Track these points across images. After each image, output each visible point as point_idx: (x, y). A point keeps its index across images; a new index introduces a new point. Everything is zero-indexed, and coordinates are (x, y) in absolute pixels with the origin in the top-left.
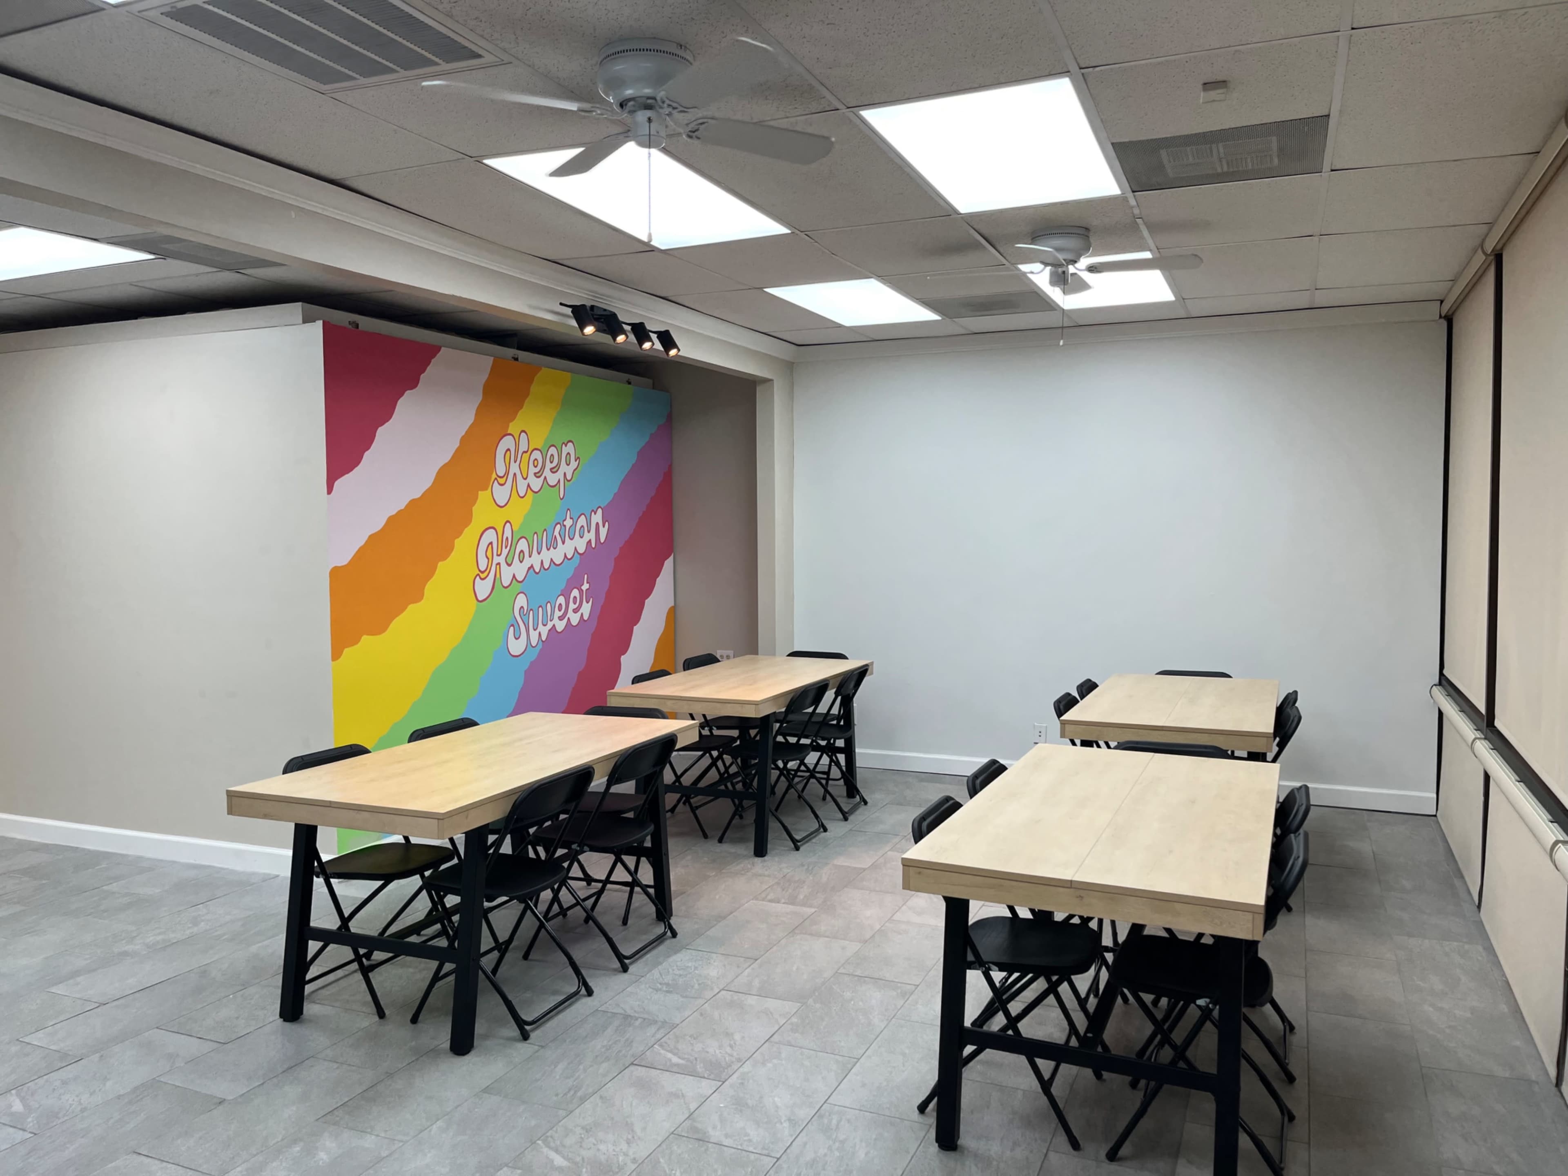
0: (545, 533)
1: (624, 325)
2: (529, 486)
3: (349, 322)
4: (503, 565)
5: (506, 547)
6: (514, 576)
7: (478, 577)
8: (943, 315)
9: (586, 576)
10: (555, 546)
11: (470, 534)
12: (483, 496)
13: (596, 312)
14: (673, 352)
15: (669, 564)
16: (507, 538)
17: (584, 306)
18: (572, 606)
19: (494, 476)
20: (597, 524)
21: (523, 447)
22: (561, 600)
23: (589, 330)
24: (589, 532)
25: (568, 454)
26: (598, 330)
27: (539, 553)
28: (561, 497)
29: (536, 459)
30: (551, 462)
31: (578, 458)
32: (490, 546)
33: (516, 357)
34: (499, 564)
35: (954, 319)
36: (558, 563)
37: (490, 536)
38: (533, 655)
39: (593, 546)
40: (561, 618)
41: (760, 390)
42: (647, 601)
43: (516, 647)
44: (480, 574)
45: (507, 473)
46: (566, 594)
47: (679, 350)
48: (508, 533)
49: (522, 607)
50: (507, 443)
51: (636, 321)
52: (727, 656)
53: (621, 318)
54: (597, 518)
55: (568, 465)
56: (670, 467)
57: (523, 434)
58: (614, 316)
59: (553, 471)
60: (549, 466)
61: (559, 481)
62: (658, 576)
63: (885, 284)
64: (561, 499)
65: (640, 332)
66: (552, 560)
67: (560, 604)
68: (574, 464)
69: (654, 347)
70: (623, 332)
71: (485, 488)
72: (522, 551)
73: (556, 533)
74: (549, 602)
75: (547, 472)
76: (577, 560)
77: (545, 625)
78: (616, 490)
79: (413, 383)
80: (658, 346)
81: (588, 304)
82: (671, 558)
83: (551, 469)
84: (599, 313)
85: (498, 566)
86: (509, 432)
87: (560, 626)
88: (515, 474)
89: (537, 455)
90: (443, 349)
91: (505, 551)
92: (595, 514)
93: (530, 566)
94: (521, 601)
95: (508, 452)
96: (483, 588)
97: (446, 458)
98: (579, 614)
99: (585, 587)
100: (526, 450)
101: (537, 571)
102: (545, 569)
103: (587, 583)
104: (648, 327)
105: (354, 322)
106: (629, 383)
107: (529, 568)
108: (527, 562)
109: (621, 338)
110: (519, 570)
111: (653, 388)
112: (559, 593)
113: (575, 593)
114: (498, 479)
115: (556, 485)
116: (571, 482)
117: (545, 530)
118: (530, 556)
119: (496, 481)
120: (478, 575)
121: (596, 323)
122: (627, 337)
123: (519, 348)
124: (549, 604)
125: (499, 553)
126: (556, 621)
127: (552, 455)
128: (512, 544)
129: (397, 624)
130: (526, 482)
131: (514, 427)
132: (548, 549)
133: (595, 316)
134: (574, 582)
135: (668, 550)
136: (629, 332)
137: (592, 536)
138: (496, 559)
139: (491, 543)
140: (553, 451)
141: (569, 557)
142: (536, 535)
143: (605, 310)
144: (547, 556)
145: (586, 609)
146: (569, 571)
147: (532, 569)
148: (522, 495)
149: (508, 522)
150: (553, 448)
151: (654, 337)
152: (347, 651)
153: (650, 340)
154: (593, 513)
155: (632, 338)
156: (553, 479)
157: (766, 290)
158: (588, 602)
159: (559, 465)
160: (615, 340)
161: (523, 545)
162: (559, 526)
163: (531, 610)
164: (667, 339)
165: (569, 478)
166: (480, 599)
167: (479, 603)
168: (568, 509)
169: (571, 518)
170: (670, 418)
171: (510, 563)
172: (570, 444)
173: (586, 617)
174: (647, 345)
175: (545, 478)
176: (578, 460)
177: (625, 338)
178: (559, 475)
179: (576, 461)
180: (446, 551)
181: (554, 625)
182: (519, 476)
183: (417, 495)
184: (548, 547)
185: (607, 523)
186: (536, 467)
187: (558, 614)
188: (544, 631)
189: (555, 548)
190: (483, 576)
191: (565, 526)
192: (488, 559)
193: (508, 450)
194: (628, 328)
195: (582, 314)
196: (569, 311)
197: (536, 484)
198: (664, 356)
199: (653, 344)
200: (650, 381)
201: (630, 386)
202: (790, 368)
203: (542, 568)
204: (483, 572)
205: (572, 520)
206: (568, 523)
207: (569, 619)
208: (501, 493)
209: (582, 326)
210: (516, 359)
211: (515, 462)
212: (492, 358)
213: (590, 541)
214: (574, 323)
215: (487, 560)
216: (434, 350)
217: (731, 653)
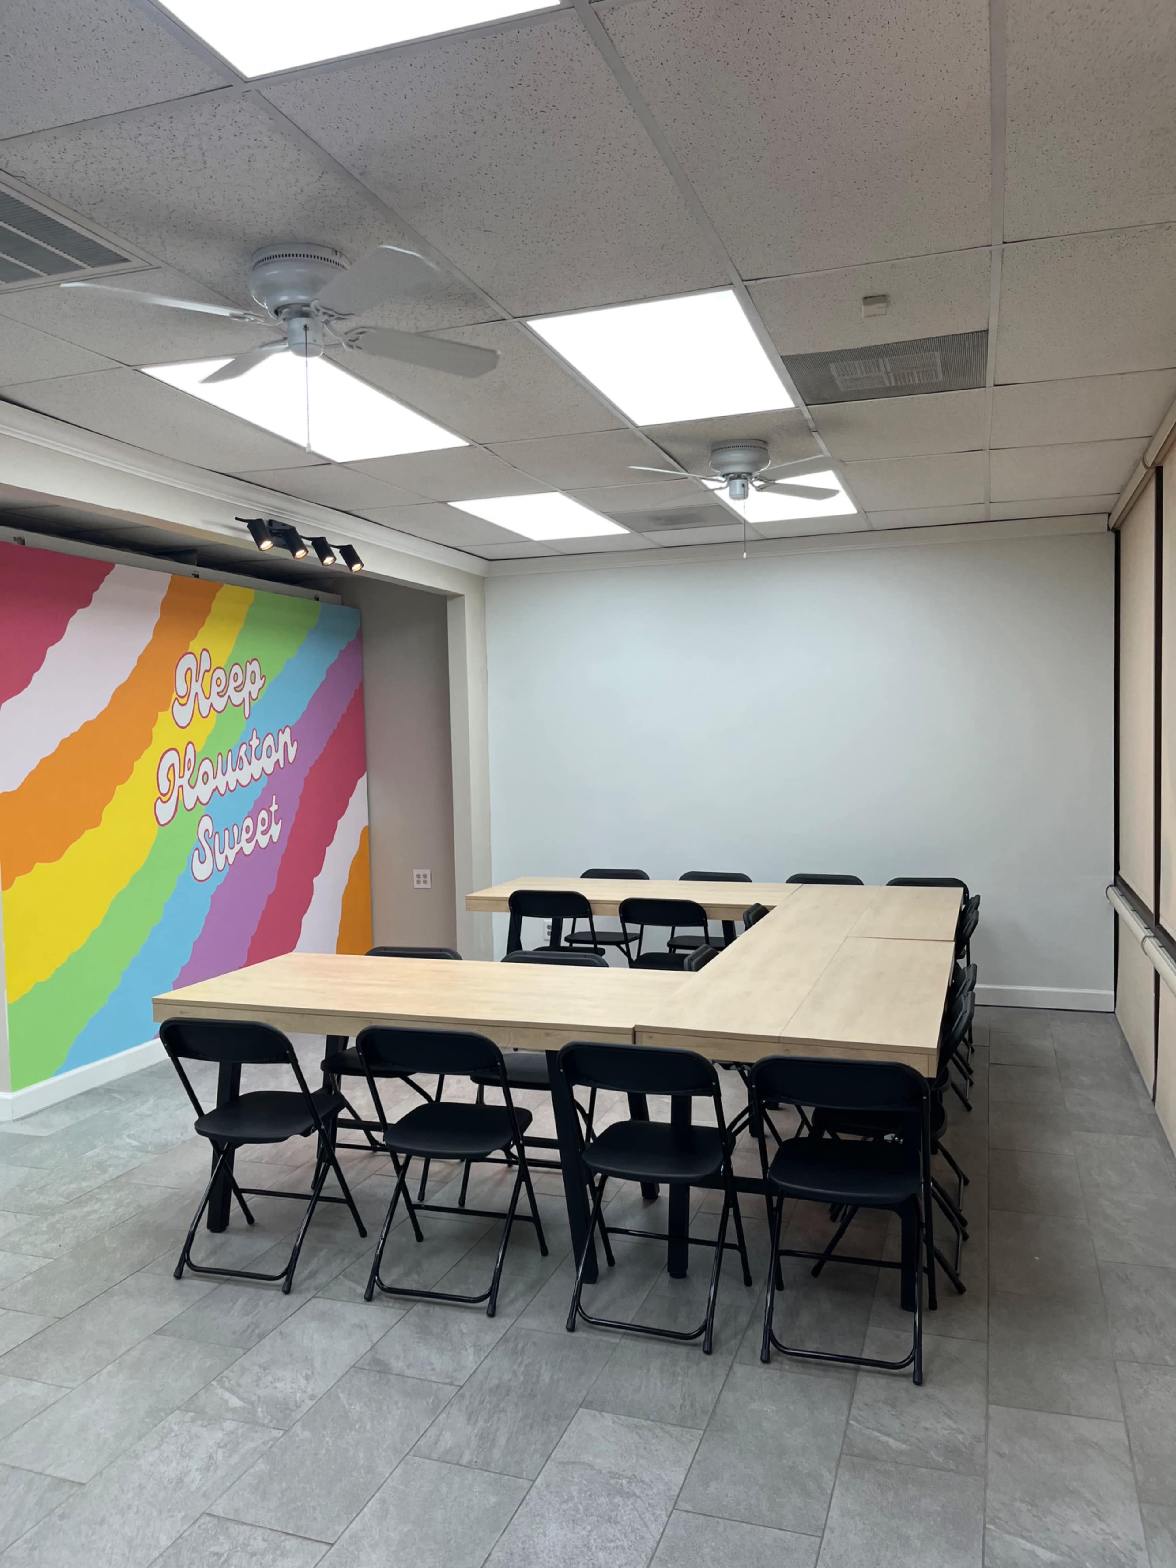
0: (230, 753)
1: (304, 540)
2: (212, 705)
3: (15, 538)
4: (186, 787)
5: (189, 769)
6: (198, 799)
7: (159, 800)
8: (633, 529)
9: (274, 797)
10: (241, 767)
11: (149, 757)
12: (164, 717)
13: (274, 526)
14: (356, 567)
15: (362, 783)
16: (190, 760)
17: (260, 520)
18: (260, 828)
19: (174, 696)
20: (286, 743)
21: (205, 666)
22: (249, 822)
23: (266, 545)
24: (277, 752)
25: (253, 672)
26: (276, 544)
27: (224, 775)
28: (247, 716)
29: (219, 678)
30: (236, 681)
31: (264, 676)
32: (172, 768)
33: (196, 573)
34: (181, 786)
35: (645, 534)
36: (244, 784)
37: (172, 758)
38: (220, 879)
39: (282, 766)
40: (249, 841)
41: (450, 605)
42: (340, 822)
43: (202, 871)
44: (162, 797)
45: (188, 692)
46: (253, 815)
47: (363, 565)
48: (190, 755)
49: (207, 830)
50: (188, 661)
51: (318, 535)
52: (424, 875)
53: (300, 532)
54: (286, 737)
55: (253, 683)
56: (362, 685)
57: (205, 653)
58: (293, 530)
59: (237, 689)
60: (233, 685)
61: (244, 700)
62: (351, 795)
63: (570, 497)
64: (247, 719)
65: (322, 547)
66: (237, 781)
67: (248, 827)
68: (259, 683)
69: (336, 562)
70: (303, 547)
71: (165, 709)
72: (206, 773)
73: (242, 754)
74: (235, 824)
75: (231, 692)
76: (265, 780)
77: (231, 848)
78: (304, 709)
79: (86, 602)
80: (341, 560)
81: (265, 519)
82: (365, 777)
83: (235, 688)
84: (278, 528)
85: (181, 789)
86: (189, 651)
87: (248, 849)
88: (197, 694)
89: (220, 673)
90: (117, 565)
91: (188, 774)
92: (283, 733)
93: (214, 787)
94: (206, 823)
95: (189, 671)
96: (165, 812)
97: (123, 677)
98: (268, 836)
99: (274, 807)
100: (208, 669)
101: (222, 793)
102: (231, 791)
103: (276, 804)
104: (330, 541)
105: (20, 538)
106: (318, 599)
107: (214, 791)
108: (212, 783)
109: (300, 554)
110: (204, 792)
111: (343, 604)
112: (246, 816)
113: (263, 814)
114: (179, 698)
115: (241, 704)
116: (257, 700)
117: (230, 750)
118: (214, 778)
119: (176, 701)
120: (159, 798)
121: (275, 538)
122: (307, 552)
123: (198, 565)
124: (235, 826)
125: (181, 775)
126: (243, 844)
127: (236, 673)
128: (195, 766)
129: (73, 849)
130: (209, 702)
131: (195, 646)
132: (234, 770)
133: (273, 531)
134: (262, 804)
135: (361, 768)
136: (309, 546)
137: (280, 756)
138: (179, 782)
139: (173, 765)
140: (237, 669)
141: (256, 777)
142: (220, 756)
143: (284, 525)
144: (232, 777)
145: (275, 831)
146: (256, 791)
147: (217, 791)
148: (204, 715)
149: (190, 743)
150: (237, 667)
151: (336, 552)
152: (18, 880)
153: (331, 554)
154: (281, 732)
155: (313, 553)
156: (237, 698)
157: (449, 503)
158: (277, 824)
159: (243, 683)
160: (294, 555)
161: (206, 766)
162: (244, 747)
163: (217, 832)
164: (349, 554)
165: (254, 697)
166: (162, 823)
167: (160, 827)
168: (254, 729)
169: (257, 738)
170: (360, 635)
171: (193, 785)
172: (255, 662)
173: (275, 840)
174: (328, 560)
175: (229, 697)
176: (264, 679)
177: (305, 553)
178: (244, 694)
179: (261, 679)
180: (124, 774)
181: (241, 848)
182: (201, 695)
183: (93, 716)
184: (234, 768)
185: (296, 743)
186: (219, 686)
187: (245, 836)
188: (231, 855)
189: (241, 769)
190: (164, 799)
191: (251, 746)
192: (170, 781)
193: (189, 669)
194: (309, 543)
195: (258, 529)
196: (245, 526)
197: (220, 703)
198: (347, 570)
199: (335, 559)
200: (340, 597)
201: (317, 602)
202: (482, 583)
203: (227, 790)
204: (164, 795)
205: (258, 740)
206: (255, 743)
207: (257, 841)
208: (183, 714)
209: (259, 541)
210: (197, 576)
211: (197, 681)
212: (171, 575)
213: (278, 761)
214: (251, 538)
215: (169, 783)
216: (108, 567)
217: (428, 872)
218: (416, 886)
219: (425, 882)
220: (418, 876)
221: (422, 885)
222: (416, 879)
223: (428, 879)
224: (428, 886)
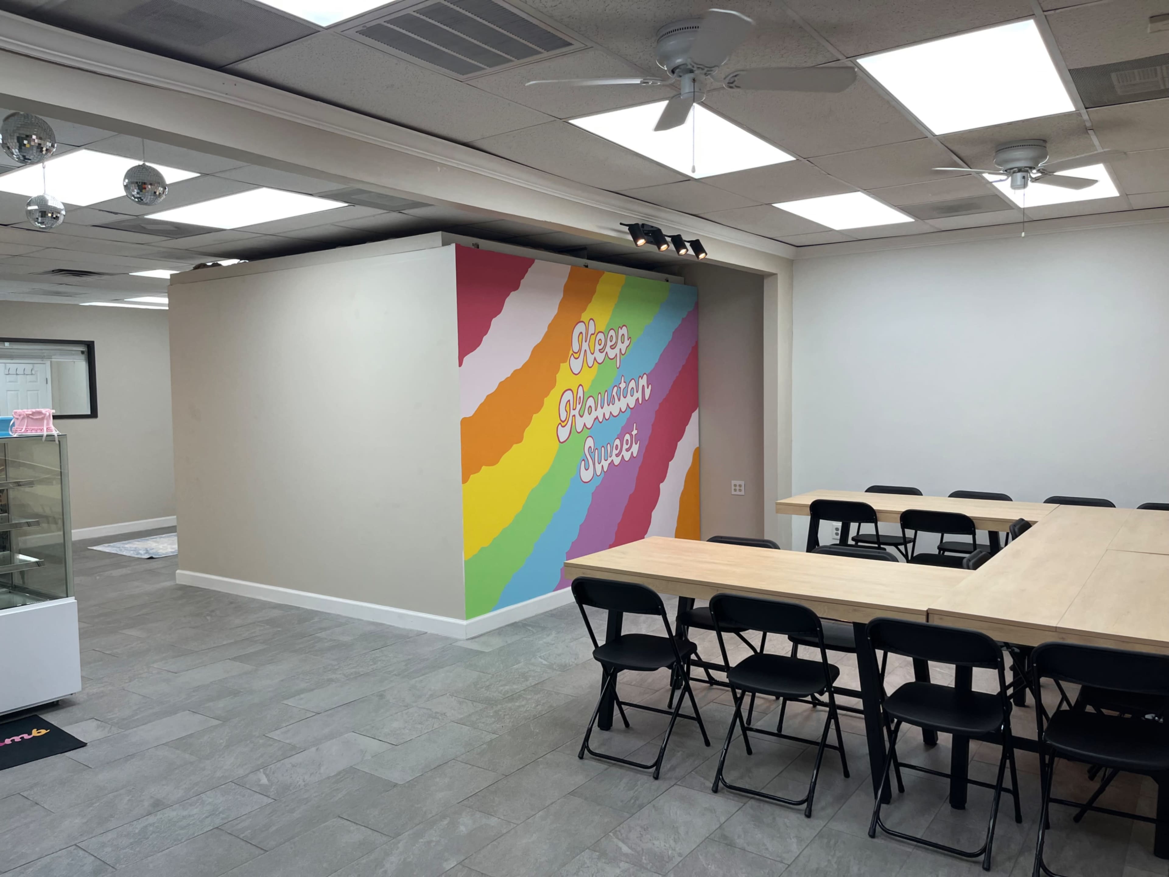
0: (606, 393)
1: (666, 238)
2: (595, 359)
3: (473, 244)
4: (577, 416)
5: (579, 404)
6: (585, 425)
7: (560, 425)
8: (917, 217)
9: (635, 424)
10: (613, 403)
11: (555, 394)
12: (564, 366)
13: (645, 228)
14: (702, 256)
15: (695, 415)
16: (580, 397)
17: (637, 224)
18: (625, 447)
19: (571, 352)
20: (643, 386)
21: (591, 330)
22: (618, 442)
23: (641, 242)
24: (637, 392)
25: (623, 335)
26: (647, 242)
27: (602, 408)
28: (618, 367)
29: (600, 339)
30: (611, 341)
31: (630, 338)
32: (568, 403)
33: (586, 264)
34: (574, 416)
35: (926, 221)
36: (615, 414)
37: (568, 396)
38: (598, 482)
39: (640, 402)
40: (617, 455)
41: (767, 283)
42: (679, 443)
43: (586, 475)
44: (562, 423)
45: (580, 350)
46: (621, 437)
47: (706, 254)
48: (580, 394)
49: (590, 447)
50: (580, 328)
51: (675, 233)
52: (739, 485)
53: (664, 232)
54: (643, 382)
55: (623, 343)
56: (697, 343)
57: (591, 321)
58: (659, 231)
59: (612, 347)
60: (609, 344)
61: (616, 355)
62: (687, 425)
63: (869, 195)
64: (618, 368)
65: (678, 242)
66: (611, 413)
67: (617, 445)
68: (627, 342)
69: (688, 253)
70: (666, 243)
71: (565, 362)
72: (590, 407)
73: (614, 393)
74: (609, 443)
75: (608, 349)
76: (628, 413)
77: (606, 460)
78: (657, 361)
79: (516, 287)
80: (691, 252)
81: (640, 223)
82: (697, 411)
83: (611, 346)
84: (648, 229)
85: (574, 417)
86: (581, 320)
87: (617, 461)
88: (585, 351)
89: (601, 336)
90: (536, 261)
91: (579, 407)
92: (642, 379)
93: (595, 417)
94: (590, 442)
95: (581, 335)
96: (564, 433)
97: (538, 339)
98: (630, 452)
99: (635, 432)
100: (593, 333)
101: (601, 421)
102: (606, 420)
103: (636, 429)
104: (684, 238)
105: (476, 244)
106: (667, 281)
107: (595, 419)
108: (594, 414)
109: (664, 247)
110: (588, 420)
111: (685, 284)
112: (616, 437)
113: (627, 437)
114: (574, 354)
115: (614, 358)
116: (625, 355)
117: (606, 391)
118: (596, 410)
119: (572, 356)
120: (560, 423)
121: (646, 237)
122: (668, 246)
123: (589, 258)
124: (609, 445)
125: (574, 408)
126: (614, 457)
127: (612, 336)
128: (583, 402)
129: (506, 458)
130: (593, 356)
131: (585, 317)
132: (608, 405)
133: (645, 232)
134: (626, 429)
135: (694, 405)
136: (670, 242)
137: (639, 395)
138: (573, 413)
139: (569, 401)
140: (612, 333)
141: (623, 410)
142: (600, 395)
143: (652, 227)
144: (607, 410)
145: (635, 448)
146: (623, 420)
147: (597, 420)
148: (590, 366)
149: (581, 385)
150: (612, 331)
151: (688, 245)
152: (472, 477)
153: (685, 247)
154: (640, 378)
155: (672, 247)
156: (612, 353)
157: (774, 205)
158: (636, 444)
159: (616, 343)
160: (659, 248)
161: (591, 402)
162: (616, 388)
163: (597, 449)
164: (697, 247)
165: (623, 352)
166: (562, 441)
167: (560, 444)
168: (623, 376)
169: (625, 382)
170: (697, 306)
171: (582, 415)
172: (624, 328)
173: (635, 455)
174: (683, 252)
175: (607, 353)
176: (630, 340)
177: (667, 247)
178: (617, 351)
179: (628, 340)
180: (538, 407)
181: (612, 460)
182: (588, 351)
183: (519, 366)
184: (609, 403)
185: (650, 386)
186: (600, 345)
187: (615, 452)
188: (606, 464)
189: (613, 404)
190: (563, 424)
191: (620, 388)
192: (567, 412)
193: (581, 333)
194: (669, 239)
195: (636, 230)
196: (626, 229)
197: (600, 357)
198: (696, 259)
199: (687, 250)
200: (682, 278)
201: (667, 283)
202: (790, 264)
203: (604, 419)
204: (563, 422)
205: (625, 384)
206: (623, 385)
207: (623, 456)
208: (576, 364)
209: (636, 239)
210: (587, 266)
211: (586, 342)
212: (570, 266)
213: (638, 399)
214: (630, 238)
215: (566, 413)
216: (530, 262)
217: (742, 483)
218: (733, 493)
219: (740, 490)
220: (735, 485)
221: (738, 493)
222: (733, 488)
223: (743, 488)
224: (742, 493)
